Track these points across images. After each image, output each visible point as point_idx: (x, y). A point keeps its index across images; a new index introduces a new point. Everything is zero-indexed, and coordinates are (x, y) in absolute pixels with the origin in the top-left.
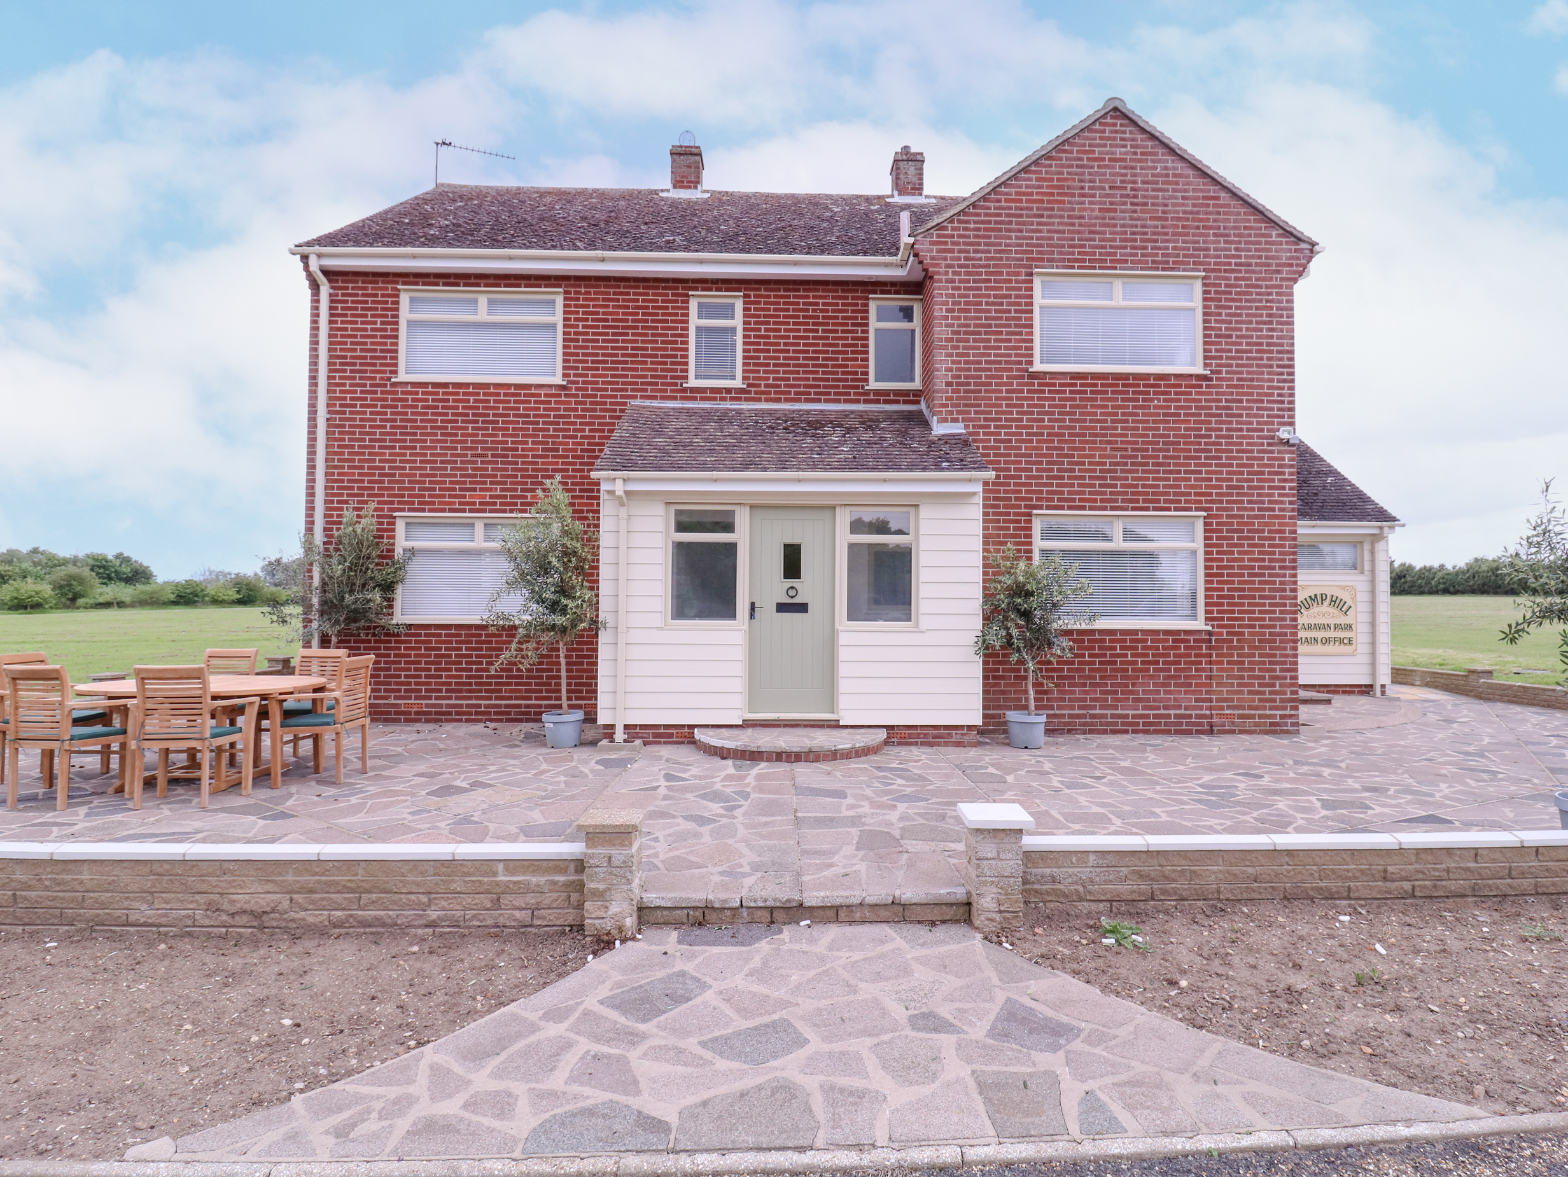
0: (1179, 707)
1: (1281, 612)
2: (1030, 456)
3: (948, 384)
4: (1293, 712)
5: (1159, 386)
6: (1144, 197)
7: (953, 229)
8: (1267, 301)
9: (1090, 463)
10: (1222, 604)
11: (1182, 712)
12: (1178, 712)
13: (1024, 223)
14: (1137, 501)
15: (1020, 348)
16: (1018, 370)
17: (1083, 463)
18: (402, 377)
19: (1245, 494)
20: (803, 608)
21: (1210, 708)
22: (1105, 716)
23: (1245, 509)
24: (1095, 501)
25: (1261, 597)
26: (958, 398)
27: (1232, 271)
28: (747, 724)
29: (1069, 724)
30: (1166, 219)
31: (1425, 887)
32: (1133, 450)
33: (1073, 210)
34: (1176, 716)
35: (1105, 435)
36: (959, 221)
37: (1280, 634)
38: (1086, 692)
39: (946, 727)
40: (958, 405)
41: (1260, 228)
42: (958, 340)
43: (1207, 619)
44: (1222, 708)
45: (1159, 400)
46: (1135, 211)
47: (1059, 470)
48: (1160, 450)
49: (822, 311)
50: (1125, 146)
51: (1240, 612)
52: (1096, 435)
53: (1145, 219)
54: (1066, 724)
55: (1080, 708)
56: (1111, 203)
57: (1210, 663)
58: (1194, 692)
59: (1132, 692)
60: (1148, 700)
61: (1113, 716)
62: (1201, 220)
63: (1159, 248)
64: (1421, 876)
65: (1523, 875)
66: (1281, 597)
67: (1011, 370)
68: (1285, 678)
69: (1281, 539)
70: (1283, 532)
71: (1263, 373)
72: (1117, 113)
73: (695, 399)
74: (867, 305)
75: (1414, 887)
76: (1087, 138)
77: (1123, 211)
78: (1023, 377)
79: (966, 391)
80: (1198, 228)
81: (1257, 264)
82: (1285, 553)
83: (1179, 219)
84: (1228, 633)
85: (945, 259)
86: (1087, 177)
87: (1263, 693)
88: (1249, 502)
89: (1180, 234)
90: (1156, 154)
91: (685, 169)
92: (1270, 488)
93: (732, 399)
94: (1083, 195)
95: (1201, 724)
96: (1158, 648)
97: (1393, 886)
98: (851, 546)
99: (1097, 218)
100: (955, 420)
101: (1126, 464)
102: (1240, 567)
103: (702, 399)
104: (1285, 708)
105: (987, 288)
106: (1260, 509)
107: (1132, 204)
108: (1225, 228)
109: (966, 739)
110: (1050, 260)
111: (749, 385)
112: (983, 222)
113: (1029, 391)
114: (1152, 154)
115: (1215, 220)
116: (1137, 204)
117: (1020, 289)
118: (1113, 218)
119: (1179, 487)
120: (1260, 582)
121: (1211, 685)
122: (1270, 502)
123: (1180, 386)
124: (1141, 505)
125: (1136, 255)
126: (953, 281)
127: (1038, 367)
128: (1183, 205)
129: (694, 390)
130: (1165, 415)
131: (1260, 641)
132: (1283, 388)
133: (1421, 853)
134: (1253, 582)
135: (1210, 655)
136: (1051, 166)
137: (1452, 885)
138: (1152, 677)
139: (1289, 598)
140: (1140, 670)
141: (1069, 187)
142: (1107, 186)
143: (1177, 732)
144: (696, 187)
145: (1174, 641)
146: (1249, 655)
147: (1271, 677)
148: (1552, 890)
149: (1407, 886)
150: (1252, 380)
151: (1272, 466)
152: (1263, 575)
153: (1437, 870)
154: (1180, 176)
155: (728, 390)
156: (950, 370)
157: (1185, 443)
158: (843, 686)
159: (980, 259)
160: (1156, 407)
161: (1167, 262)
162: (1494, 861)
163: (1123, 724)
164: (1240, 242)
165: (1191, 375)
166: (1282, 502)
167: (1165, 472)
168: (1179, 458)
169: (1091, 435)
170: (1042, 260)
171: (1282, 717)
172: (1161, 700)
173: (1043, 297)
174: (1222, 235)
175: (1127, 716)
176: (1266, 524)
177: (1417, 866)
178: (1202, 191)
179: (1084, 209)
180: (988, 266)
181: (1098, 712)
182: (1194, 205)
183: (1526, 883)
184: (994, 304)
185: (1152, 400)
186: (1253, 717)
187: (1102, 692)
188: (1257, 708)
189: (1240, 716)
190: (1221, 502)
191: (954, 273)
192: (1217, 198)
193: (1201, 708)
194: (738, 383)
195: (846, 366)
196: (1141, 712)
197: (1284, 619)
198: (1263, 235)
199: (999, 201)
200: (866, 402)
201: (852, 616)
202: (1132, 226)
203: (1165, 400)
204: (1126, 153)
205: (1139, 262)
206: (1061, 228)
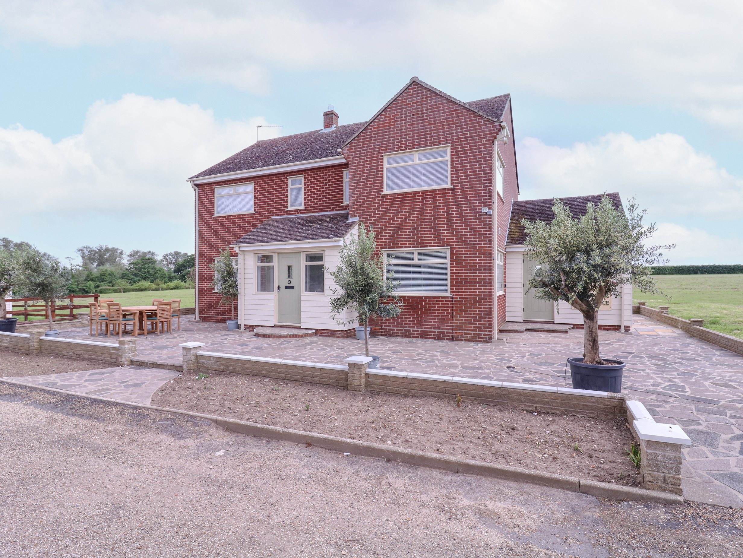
0: (439, 329)
1: (484, 289)
2: (382, 228)
3: (354, 203)
4: (489, 333)
5: (432, 195)
6: (426, 116)
7: (355, 143)
8: (479, 152)
9: (404, 229)
10: (457, 286)
11: (441, 330)
12: (439, 330)
13: (380, 136)
14: (423, 243)
15: (378, 186)
16: (378, 194)
17: (402, 229)
18: (216, 215)
19: (468, 238)
20: (292, 287)
21: (452, 330)
22: (410, 331)
23: (468, 244)
24: (406, 244)
25: (475, 283)
26: (357, 208)
27: (464, 141)
28: (276, 326)
29: (396, 333)
30: (435, 124)
31: (288, 376)
32: (421, 222)
33: (398, 127)
34: (438, 332)
35: (410, 217)
36: (357, 140)
37: (483, 299)
38: (403, 321)
39: (334, 331)
40: (357, 210)
41: (477, 120)
42: (357, 186)
43: (451, 292)
44: (457, 330)
45: (432, 201)
46: (423, 123)
47: (393, 233)
48: (432, 222)
49: (328, 177)
50: (419, 96)
51: (465, 289)
52: (407, 217)
53: (427, 125)
54: (395, 333)
55: (401, 327)
56: (413, 121)
57: (452, 310)
58: (445, 323)
59: (420, 321)
60: (427, 325)
61: (413, 331)
62: (450, 121)
63: (432, 137)
64: (287, 373)
65: (316, 377)
66: (484, 283)
67: (375, 195)
68: (486, 318)
69: (484, 257)
70: (485, 254)
71: (477, 184)
72: (415, 84)
73: (290, 214)
74: (343, 173)
75: (285, 376)
76: (404, 97)
77: (417, 124)
78: (379, 197)
79: (360, 205)
80: (449, 125)
81: (475, 136)
82: (486, 263)
83: (440, 123)
84: (460, 298)
85: (352, 155)
86: (404, 112)
87: (476, 324)
88: (470, 241)
89: (441, 129)
90: (431, 97)
91: (328, 120)
92: (479, 234)
93: (301, 213)
94: (402, 120)
95: (448, 336)
96: (431, 304)
97: (280, 375)
98: (306, 266)
99: (407, 129)
100: (356, 216)
101: (418, 228)
102: (465, 270)
103: (292, 214)
104: (485, 331)
105: (367, 164)
106: (474, 244)
107: (421, 120)
108: (460, 122)
109: (341, 335)
110: (389, 149)
111: (306, 208)
112: (365, 138)
113: (382, 202)
114: (429, 97)
115: (456, 120)
116: (423, 120)
117: (378, 162)
118: (414, 127)
119: (440, 236)
120: (474, 276)
121: (453, 320)
122: (479, 241)
123: (441, 194)
124: (424, 245)
125: (423, 141)
126: (355, 163)
127: (386, 192)
128: (442, 116)
129: (290, 211)
130: (434, 207)
131: (474, 302)
132: (486, 190)
133: (288, 366)
134: (471, 276)
135: (453, 307)
136: (390, 111)
137: (295, 377)
138: (428, 316)
139: (488, 283)
140: (424, 313)
141: (397, 118)
142: (411, 114)
143: (438, 339)
144: (332, 126)
145: (437, 301)
146: (469, 308)
147: (479, 317)
148: (324, 383)
149: (283, 375)
150: (472, 188)
151: (481, 225)
152: (476, 273)
153: (291, 372)
154: (441, 104)
155: (300, 210)
156: (354, 197)
157: (442, 218)
158: (302, 314)
159: (364, 153)
160: (430, 204)
161: (436, 142)
162: (308, 371)
163: (417, 334)
164: (467, 128)
165: (445, 189)
166: (485, 241)
167: (434, 231)
168: (440, 224)
169: (405, 218)
170: (386, 149)
171: (484, 335)
172: (432, 325)
173: (388, 164)
174: (459, 126)
175: (418, 331)
176: (477, 251)
177: (287, 370)
178: (450, 108)
179: (403, 126)
180: (367, 155)
181: (407, 329)
182: (447, 115)
183: (316, 379)
184: (369, 170)
185: (429, 201)
186: (471, 334)
187: (409, 321)
188: (473, 330)
189: (465, 334)
190: (458, 242)
191: (356, 160)
192: (457, 110)
193: (448, 329)
194: (302, 207)
195: (336, 197)
196: (424, 330)
197: (485, 292)
198: (477, 123)
199: (371, 129)
200: (343, 210)
201: (306, 290)
202: (421, 129)
203: (434, 201)
204: (419, 99)
205: (424, 144)
206: (394, 135)
